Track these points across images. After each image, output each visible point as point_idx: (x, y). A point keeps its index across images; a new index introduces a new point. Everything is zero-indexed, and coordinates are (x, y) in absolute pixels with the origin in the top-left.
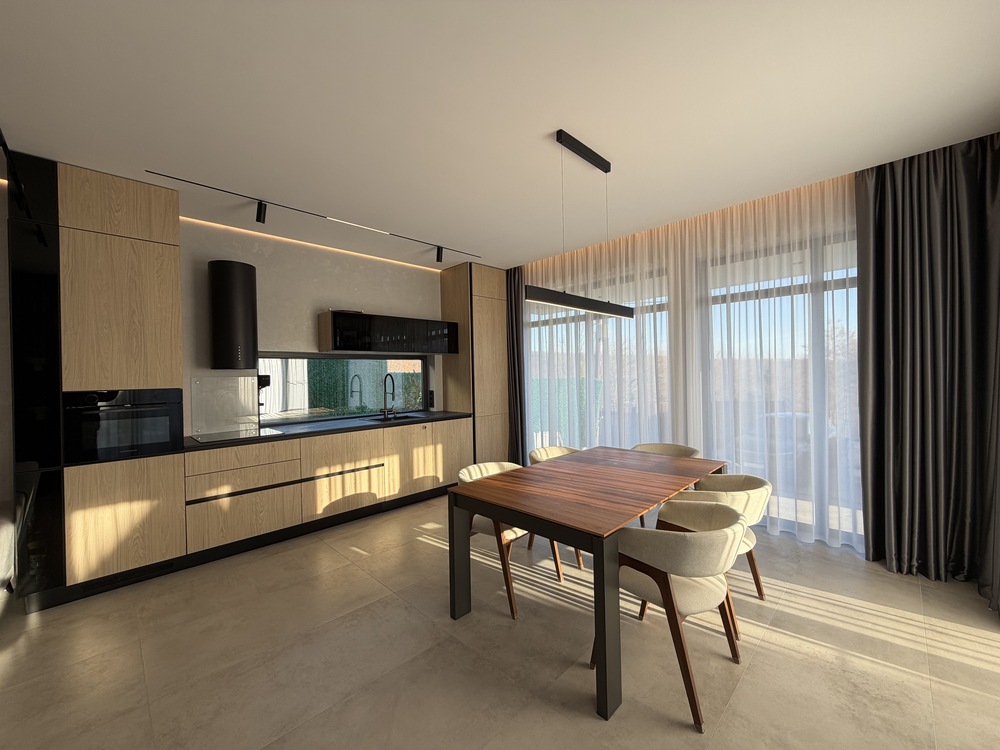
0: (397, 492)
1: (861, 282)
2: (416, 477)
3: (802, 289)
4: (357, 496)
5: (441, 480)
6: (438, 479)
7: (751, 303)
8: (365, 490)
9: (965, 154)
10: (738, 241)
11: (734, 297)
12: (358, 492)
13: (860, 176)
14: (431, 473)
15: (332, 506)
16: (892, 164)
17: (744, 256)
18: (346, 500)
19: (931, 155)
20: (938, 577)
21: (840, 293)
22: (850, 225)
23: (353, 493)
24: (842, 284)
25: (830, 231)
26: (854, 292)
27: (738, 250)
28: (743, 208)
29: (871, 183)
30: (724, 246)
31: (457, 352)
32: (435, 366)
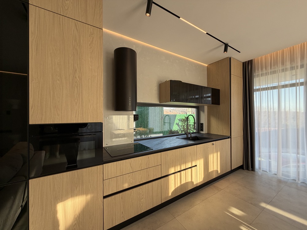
0: (202, 180)
2: (210, 171)
4: (187, 184)
5: (219, 172)
6: (217, 171)
8: (189, 180)
12: (187, 181)
14: (215, 169)
15: (176, 190)
18: (182, 186)
23: (185, 182)
31: (219, 105)
32: (204, 111)
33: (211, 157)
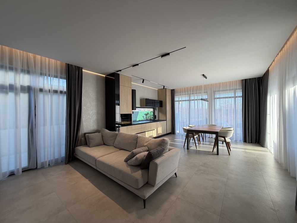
1: (242, 97)
2: (158, 133)
3: (233, 97)
7: (224, 99)
8: (152, 135)
9: (257, 79)
10: (222, 88)
11: (221, 98)
13: (242, 80)
16: (247, 79)
17: (223, 91)
19: (253, 79)
20: (254, 143)
21: (239, 98)
22: (241, 87)
23: (150, 135)
24: (239, 97)
25: (238, 88)
26: (241, 98)
27: (222, 90)
28: (223, 83)
29: (244, 81)
30: (219, 89)
31: (162, 107)
32: (156, 110)
33: (158, 128)
